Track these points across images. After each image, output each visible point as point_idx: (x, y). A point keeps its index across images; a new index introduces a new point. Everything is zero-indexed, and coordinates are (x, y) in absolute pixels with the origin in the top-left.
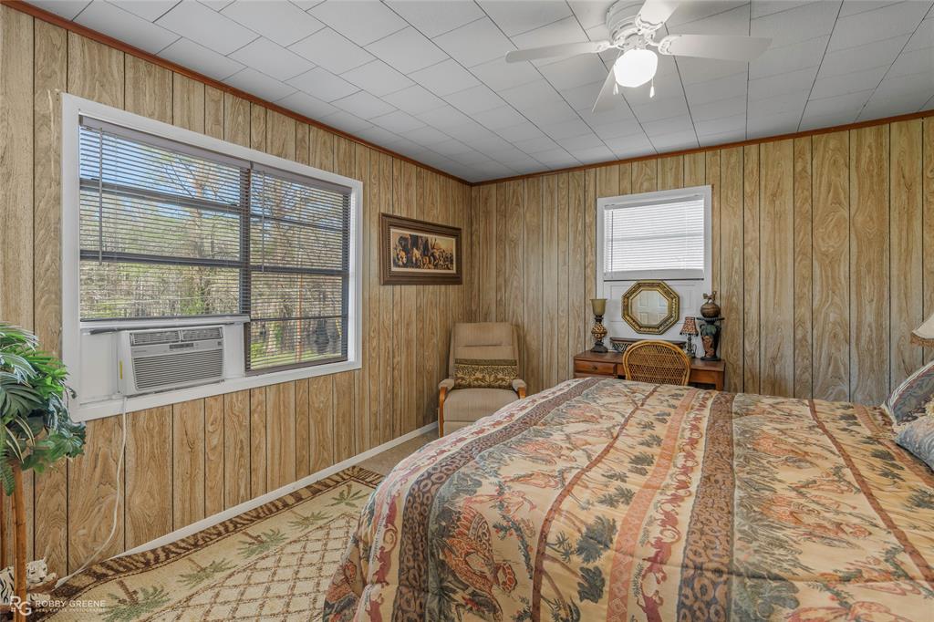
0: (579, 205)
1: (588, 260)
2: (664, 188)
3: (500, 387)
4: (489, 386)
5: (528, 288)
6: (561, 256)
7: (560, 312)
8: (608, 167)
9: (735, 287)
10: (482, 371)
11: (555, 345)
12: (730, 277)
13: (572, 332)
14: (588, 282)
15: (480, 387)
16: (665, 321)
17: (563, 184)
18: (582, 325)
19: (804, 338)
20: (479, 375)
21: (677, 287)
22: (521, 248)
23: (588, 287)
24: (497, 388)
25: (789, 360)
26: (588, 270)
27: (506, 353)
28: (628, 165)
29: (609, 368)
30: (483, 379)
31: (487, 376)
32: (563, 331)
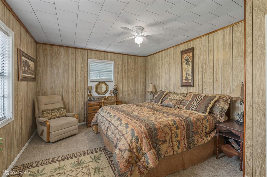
0: (82, 59)
1: (85, 75)
2: (105, 60)
3: (62, 117)
4: (58, 117)
5: (64, 83)
6: (77, 73)
7: (76, 91)
8: (91, 51)
9: (119, 83)
10: (54, 112)
11: (75, 101)
12: (118, 81)
13: (80, 96)
14: (85, 82)
15: (54, 118)
16: (105, 91)
17: (77, 52)
18: (83, 94)
19: (129, 93)
20: (53, 114)
21: (108, 83)
22: (61, 69)
23: (85, 83)
24: (61, 117)
25: (127, 98)
26: (85, 78)
27: (61, 105)
28: (96, 52)
29: (98, 104)
30: (55, 115)
31: (57, 114)
32: (77, 96)
